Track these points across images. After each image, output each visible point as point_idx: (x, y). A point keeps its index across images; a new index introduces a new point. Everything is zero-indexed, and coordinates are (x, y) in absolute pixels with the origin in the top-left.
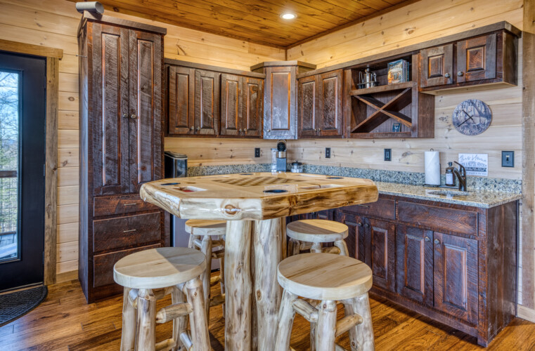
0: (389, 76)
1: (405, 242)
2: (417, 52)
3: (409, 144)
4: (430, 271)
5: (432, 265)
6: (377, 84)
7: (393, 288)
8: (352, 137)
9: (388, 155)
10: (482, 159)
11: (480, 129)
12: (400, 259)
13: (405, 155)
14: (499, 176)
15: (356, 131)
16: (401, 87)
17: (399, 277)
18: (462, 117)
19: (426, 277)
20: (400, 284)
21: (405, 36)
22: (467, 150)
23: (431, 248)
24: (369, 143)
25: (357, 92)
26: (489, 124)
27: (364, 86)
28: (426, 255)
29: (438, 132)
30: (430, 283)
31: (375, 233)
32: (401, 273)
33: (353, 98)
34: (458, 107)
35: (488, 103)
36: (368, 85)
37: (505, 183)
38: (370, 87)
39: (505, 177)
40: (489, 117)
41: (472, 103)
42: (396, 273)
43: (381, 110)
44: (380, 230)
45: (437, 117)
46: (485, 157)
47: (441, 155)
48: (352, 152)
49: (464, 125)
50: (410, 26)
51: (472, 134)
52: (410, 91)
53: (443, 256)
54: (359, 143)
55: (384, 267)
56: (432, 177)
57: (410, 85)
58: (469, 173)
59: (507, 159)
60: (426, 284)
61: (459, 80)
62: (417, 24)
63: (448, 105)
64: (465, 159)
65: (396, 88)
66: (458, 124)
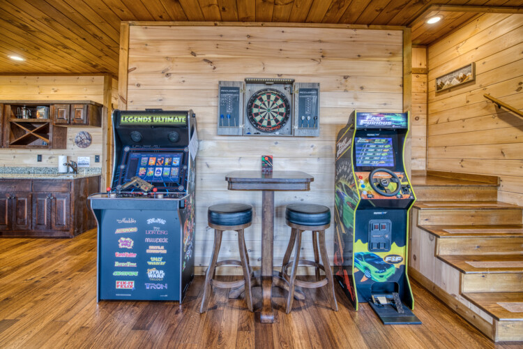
0: (37, 114)
1: (37, 202)
2: (53, 104)
3: (53, 152)
4: (49, 213)
5: (50, 210)
6: (30, 117)
7: (30, 228)
8: (10, 147)
9: (40, 158)
10: (87, 159)
11: (87, 145)
12: (34, 211)
13: (50, 158)
14: (93, 167)
15: (14, 144)
16: (44, 121)
17: (33, 221)
18: (79, 139)
19: (47, 216)
20: (34, 224)
21: (52, 92)
22: (81, 155)
23: (50, 202)
24: (27, 151)
25: (15, 120)
26: (90, 143)
27: (22, 117)
28: (47, 206)
29: (68, 146)
30: (49, 218)
31: (19, 201)
32: (35, 219)
33: (11, 123)
34: (77, 134)
35: (90, 134)
36: (24, 117)
37: (95, 169)
38: (25, 118)
39: (95, 166)
40: (90, 140)
41: (83, 133)
42: (32, 219)
43: (31, 132)
44: (23, 199)
45: (68, 138)
46: (88, 158)
47: (68, 157)
48: (14, 157)
49: (80, 143)
50: (56, 88)
51: (83, 147)
52: (48, 124)
53: (56, 204)
54: (19, 151)
55: (24, 218)
56: (62, 169)
57: (48, 121)
58: (79, 166)
59: (97, 159)
60: (47, 220)
61: (72, 122)
62: (59, 88)
63: (73, 133)
64: (80, 159)
65: (41, 121)
66: (77, 143)
